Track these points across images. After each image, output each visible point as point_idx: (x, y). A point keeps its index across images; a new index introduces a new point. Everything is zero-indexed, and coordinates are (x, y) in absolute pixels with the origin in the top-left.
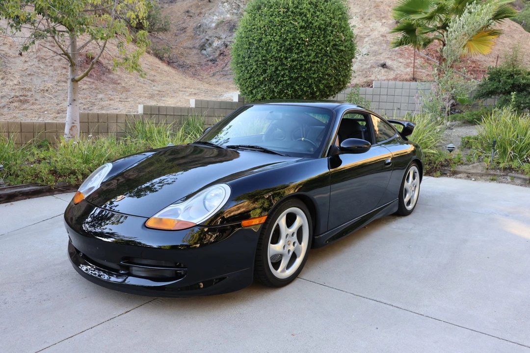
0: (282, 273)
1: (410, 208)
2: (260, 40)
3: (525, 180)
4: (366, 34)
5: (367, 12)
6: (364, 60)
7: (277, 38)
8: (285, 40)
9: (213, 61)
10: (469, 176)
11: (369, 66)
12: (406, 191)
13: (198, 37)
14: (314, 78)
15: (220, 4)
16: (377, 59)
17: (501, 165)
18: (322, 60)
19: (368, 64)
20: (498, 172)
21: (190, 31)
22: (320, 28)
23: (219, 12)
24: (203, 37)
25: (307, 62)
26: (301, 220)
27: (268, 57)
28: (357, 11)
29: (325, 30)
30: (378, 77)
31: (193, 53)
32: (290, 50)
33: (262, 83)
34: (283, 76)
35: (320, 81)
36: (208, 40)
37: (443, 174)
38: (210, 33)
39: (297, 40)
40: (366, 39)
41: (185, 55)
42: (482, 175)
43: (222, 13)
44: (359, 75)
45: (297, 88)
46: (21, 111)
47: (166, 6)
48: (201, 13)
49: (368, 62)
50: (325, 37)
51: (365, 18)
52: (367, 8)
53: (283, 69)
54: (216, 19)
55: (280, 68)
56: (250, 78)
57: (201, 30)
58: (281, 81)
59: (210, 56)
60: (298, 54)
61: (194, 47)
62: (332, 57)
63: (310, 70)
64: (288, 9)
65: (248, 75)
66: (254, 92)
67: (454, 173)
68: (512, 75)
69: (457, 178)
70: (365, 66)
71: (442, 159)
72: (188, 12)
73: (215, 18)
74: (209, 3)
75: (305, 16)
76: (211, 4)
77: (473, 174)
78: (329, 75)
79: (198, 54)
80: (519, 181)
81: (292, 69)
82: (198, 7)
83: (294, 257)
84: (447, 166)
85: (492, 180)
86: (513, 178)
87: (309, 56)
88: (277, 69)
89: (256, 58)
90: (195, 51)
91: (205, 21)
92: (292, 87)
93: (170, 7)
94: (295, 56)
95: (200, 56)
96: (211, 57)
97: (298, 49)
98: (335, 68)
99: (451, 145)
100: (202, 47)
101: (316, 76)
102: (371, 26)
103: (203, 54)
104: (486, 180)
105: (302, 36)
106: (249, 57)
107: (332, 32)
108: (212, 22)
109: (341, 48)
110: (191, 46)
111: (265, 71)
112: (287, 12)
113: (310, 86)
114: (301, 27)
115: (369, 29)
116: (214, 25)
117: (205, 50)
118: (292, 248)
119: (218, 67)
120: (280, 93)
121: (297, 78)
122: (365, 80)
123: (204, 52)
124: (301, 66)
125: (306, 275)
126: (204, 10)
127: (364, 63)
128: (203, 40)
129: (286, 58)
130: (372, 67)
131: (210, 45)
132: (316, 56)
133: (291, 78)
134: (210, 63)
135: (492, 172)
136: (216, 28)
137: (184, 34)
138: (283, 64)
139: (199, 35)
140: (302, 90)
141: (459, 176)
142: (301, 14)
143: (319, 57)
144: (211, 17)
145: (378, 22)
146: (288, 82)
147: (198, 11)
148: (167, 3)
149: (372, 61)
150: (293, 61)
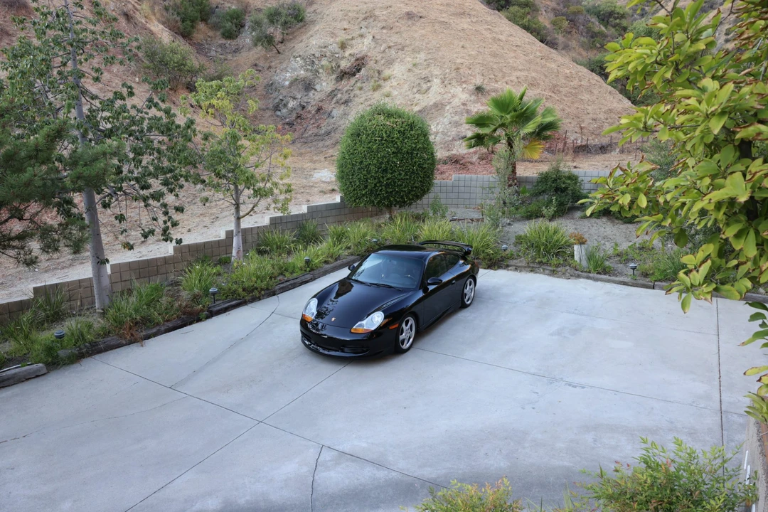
0: (406, 346)
1: (469, 302)
2: (362, 162)
3: (551, 270)
4: (447, 100)
5: (447, 75)
6: (446, 131)
7: (375, 162)
8: (381, 163)
9: (291, 124)
10: (517, 269)
11: (450, 139)
12: (466, 295)
13: (271, 96)
14: (405, 191)
15: (292, 59)
16: (458, 130)
17: (537, 261)
18: (410, 176)
19: (449, 136)
20: (535, 265)
21: (261, 90)
22: (408, 153)
23: (291, 69)
24: (276, 97)
25: (399, 180)
26: (411, 321)
27: (369, 176)
28: (437, 73)
29: (412, 153)
30: (460, 150)
31: (267, 115)
32: (385, 171)
33: (363, 195)
34: (380, 191)
35: (409, 193)
36: (282, 100)
37: (500, 267)
38: (284, 92)
39: (390, 163)
40: (448, 108)
41: (259, 118)
42: (525, 267)
43: (294, 70)
44: (442, 148)
45: (392, 199)
46: (133, 210)
47: (229, 57)
48: (270, 67)
49: (449, 133)
50: (412, 159)
51: (446, 82)
52: (447, 71)
53: (381, 186)
54: (290, 77)
55: (378, 185)
56: (354, 190)
57: (274, 88)
58: (379, 194)
59: (285, 118)
60: (392, 174)
61: (268, 109)
62: (418, 174)
63: (401, 185)
64: (383, 138)
65: (352, 189)
66: (357, 201)
67: (507, 267)
68: (556, 180)
69: (508, 270)
70: (447, 138)
71: (499, 257)
72: (256, 65)
73: (288, 75)
74: (278, 55)
75: (396, 143)
76: (281, 56)
77: (519, 267)
78: (416, 187)
79: (272, 116)
80: (547, 272)
81: (387, 185)
82: (266, 59)
83: (410, 338)
84: (503, 261)
85: (531, 271)
86: (544, 269)
87: (400, 174)
88: (375, 185)
89: (359, 177)
90: (269, 113)
91: (277, 78)
92: (388, 198)
93: (235, 59)
94: (389, 176)
95: (276, 118)
96: (288, 120)
97: (391, 169)
98: (421, 181)
99: (504, 246)
100: (277, 108)
101: (406, 189)
102: (452, 91)
103: (278, 116)
104: (527, 271)
105: (395, 160)
106: (353, 175)
107: (417, 154)
108: (285, 80)
109: (424, 166)
110: (264, 107)
111: (366, 187)
112: (381, 140)
113: (402, 197)
114: (393, 153)
115: (450, 95)
116: (287, 83)
117: (280, 110)
118: (408, 335)
119: (296, 133)
120: (378, 203)
121: (391, 192)
122: (447, 155)
123: (278, 113)
124: (395, 183)
125: (415, 346)
126: (273, 64)
127: (446, 134)
128: (277, 100)
129: (383, 177)
130: (454, 139)
131: (285, 105)
132: (406, 174)
133: (387, 192)
134: (287, 127)
135: (531, 265)
136: (290, 86)
137: (254, 93)
138: (380, 182)
139: (271, 94)
140: (396, 200)
141: (510, 268)
142: (392, 142)
143: (407, 175)
144: (284, 74)
145: (458, 87)
146: (385, 195)
147: (267, 65)
148: (230, 53)
149: (453, 133)
150: (388, 179)
